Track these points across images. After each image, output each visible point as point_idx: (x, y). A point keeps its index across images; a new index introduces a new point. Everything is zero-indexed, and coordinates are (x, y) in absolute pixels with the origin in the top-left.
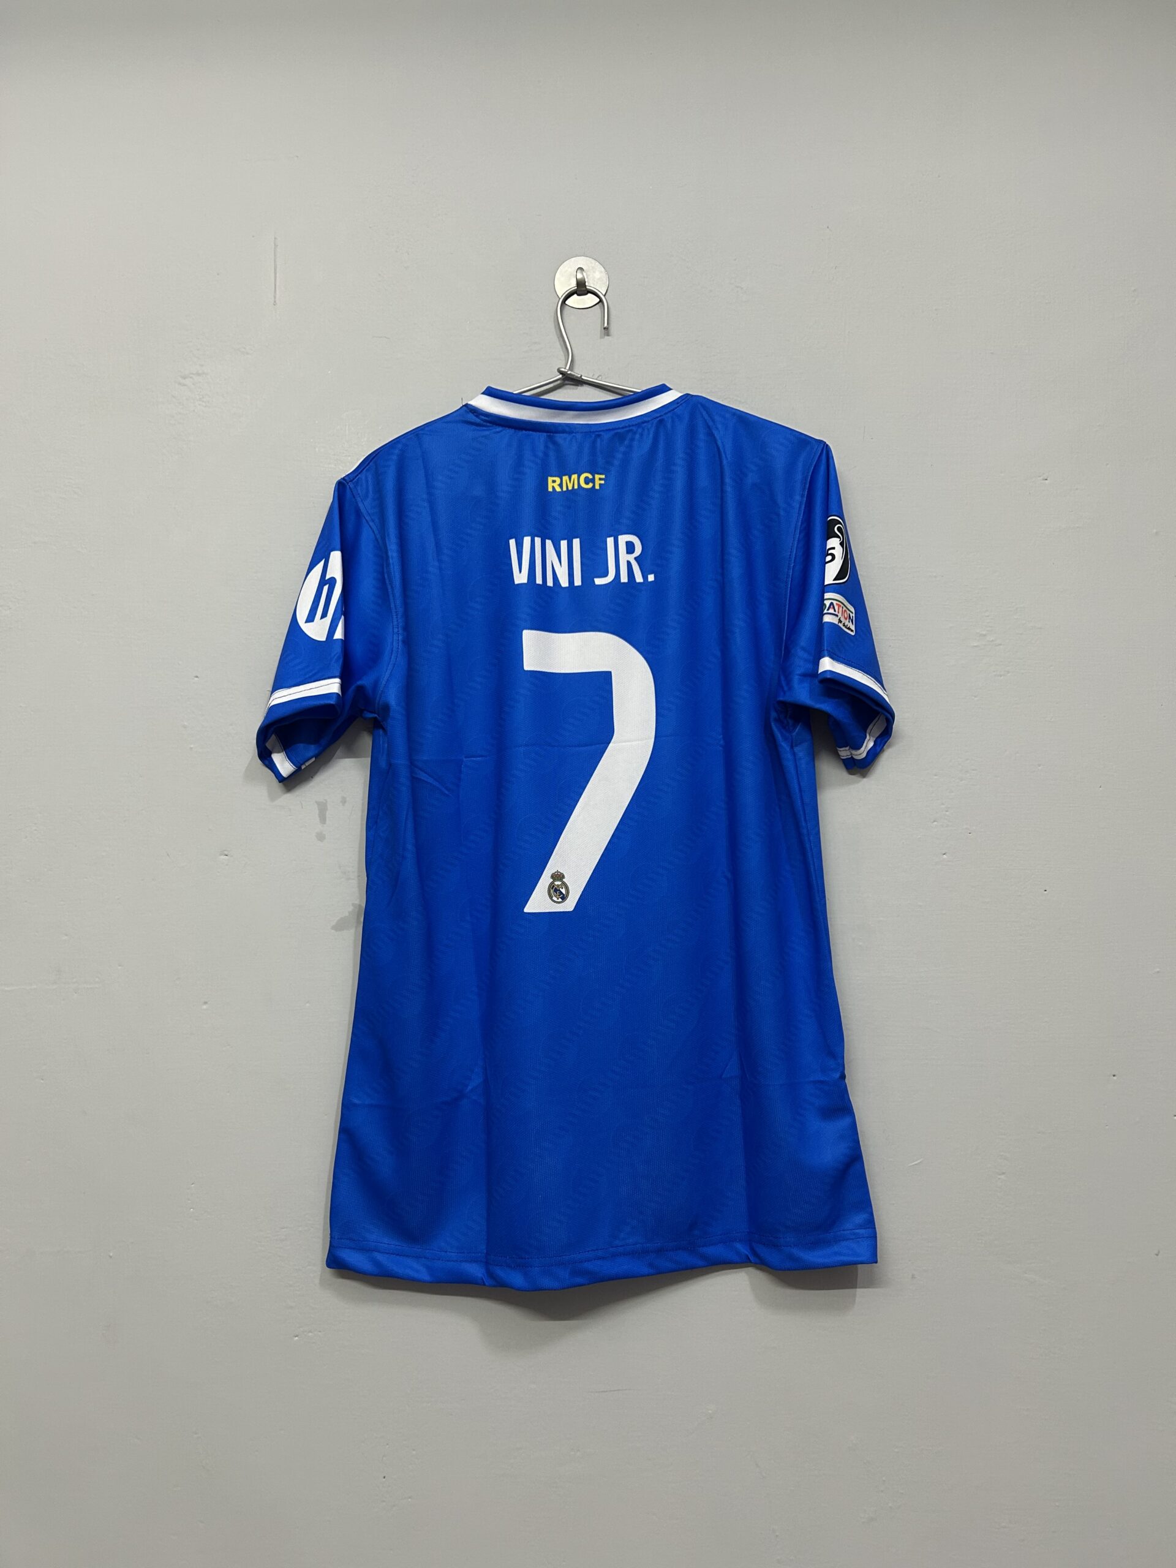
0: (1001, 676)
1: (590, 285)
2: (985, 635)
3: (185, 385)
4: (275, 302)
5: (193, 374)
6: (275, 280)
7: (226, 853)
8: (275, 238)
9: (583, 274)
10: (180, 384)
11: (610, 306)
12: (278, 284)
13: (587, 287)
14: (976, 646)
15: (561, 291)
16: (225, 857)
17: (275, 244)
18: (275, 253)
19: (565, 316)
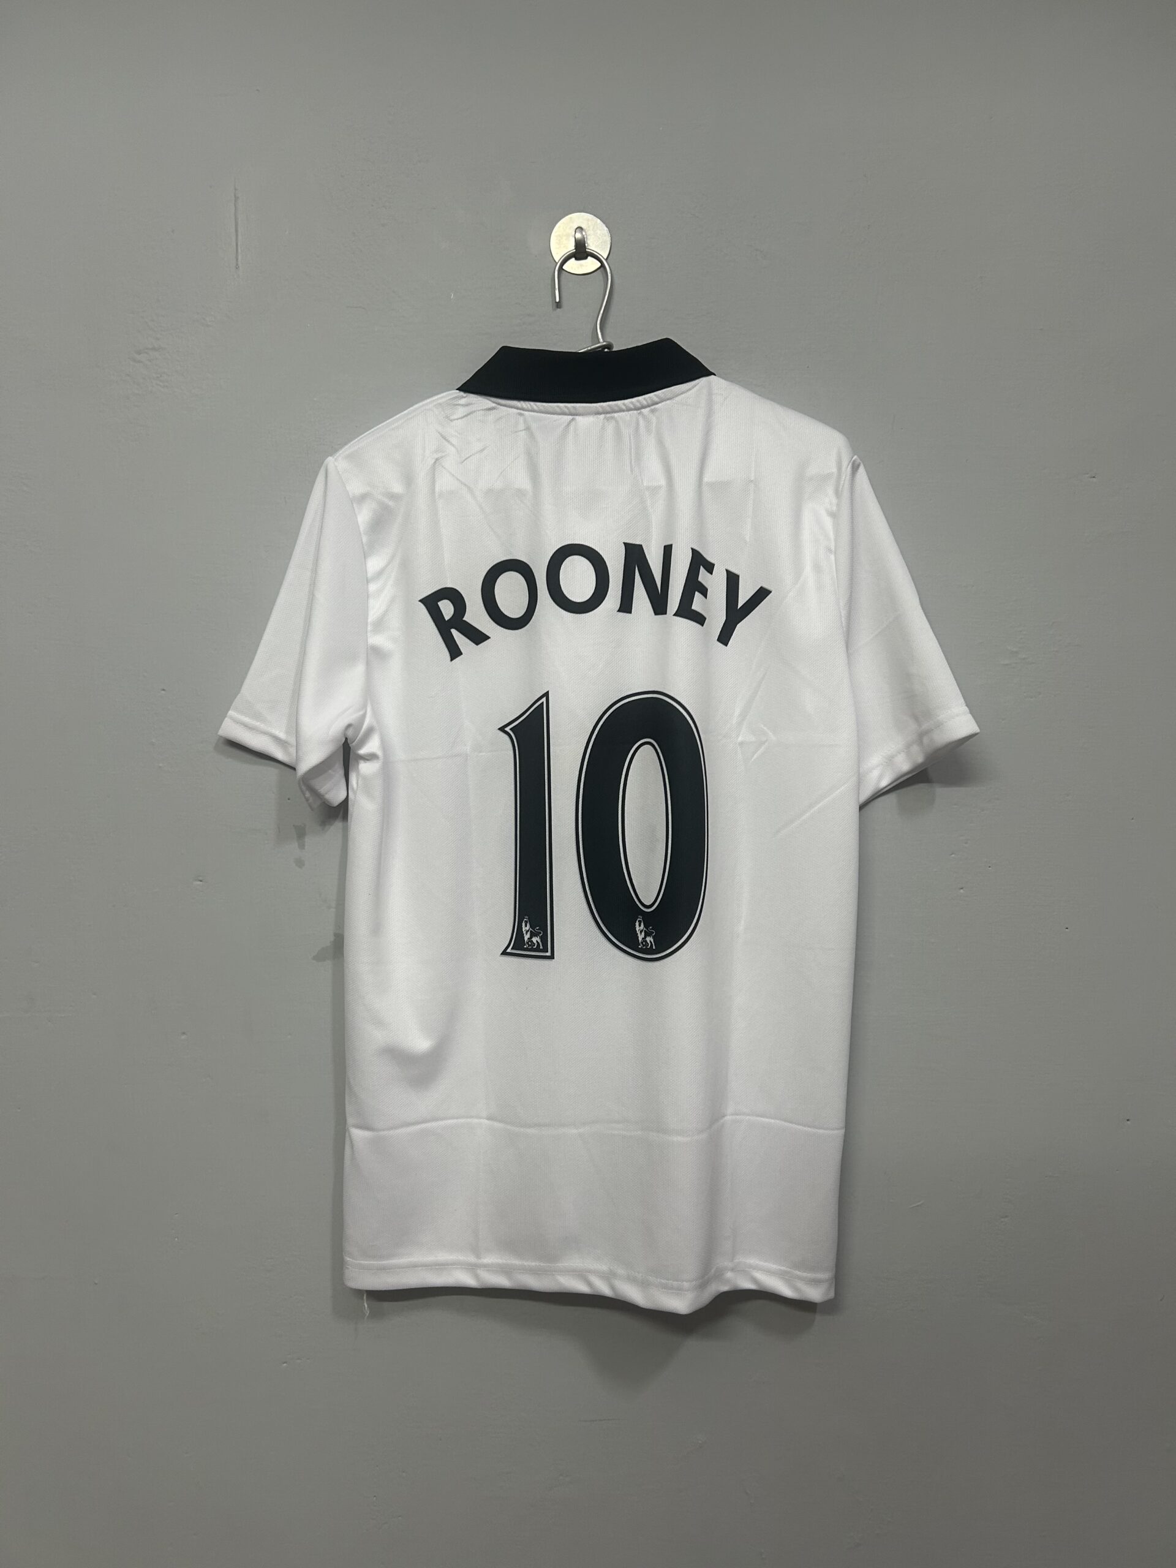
0: (1032, 698)
1: (592, 245)
2: (1016, 653)
3: (139, 362)
4: (237, 265)
5: (151, 349)
6: (237, 236)
7: (201, 878)
8: (236, 189)
9: (583, 236)
10: (134, 360)
11: (613, 272)
12: (239, 244)
13: (587, 250)
14: (1007, 665)
15: (559, 255)
16: (199, 883)
17: (235, 196)
18: (235, 207)
19: (562, 283)
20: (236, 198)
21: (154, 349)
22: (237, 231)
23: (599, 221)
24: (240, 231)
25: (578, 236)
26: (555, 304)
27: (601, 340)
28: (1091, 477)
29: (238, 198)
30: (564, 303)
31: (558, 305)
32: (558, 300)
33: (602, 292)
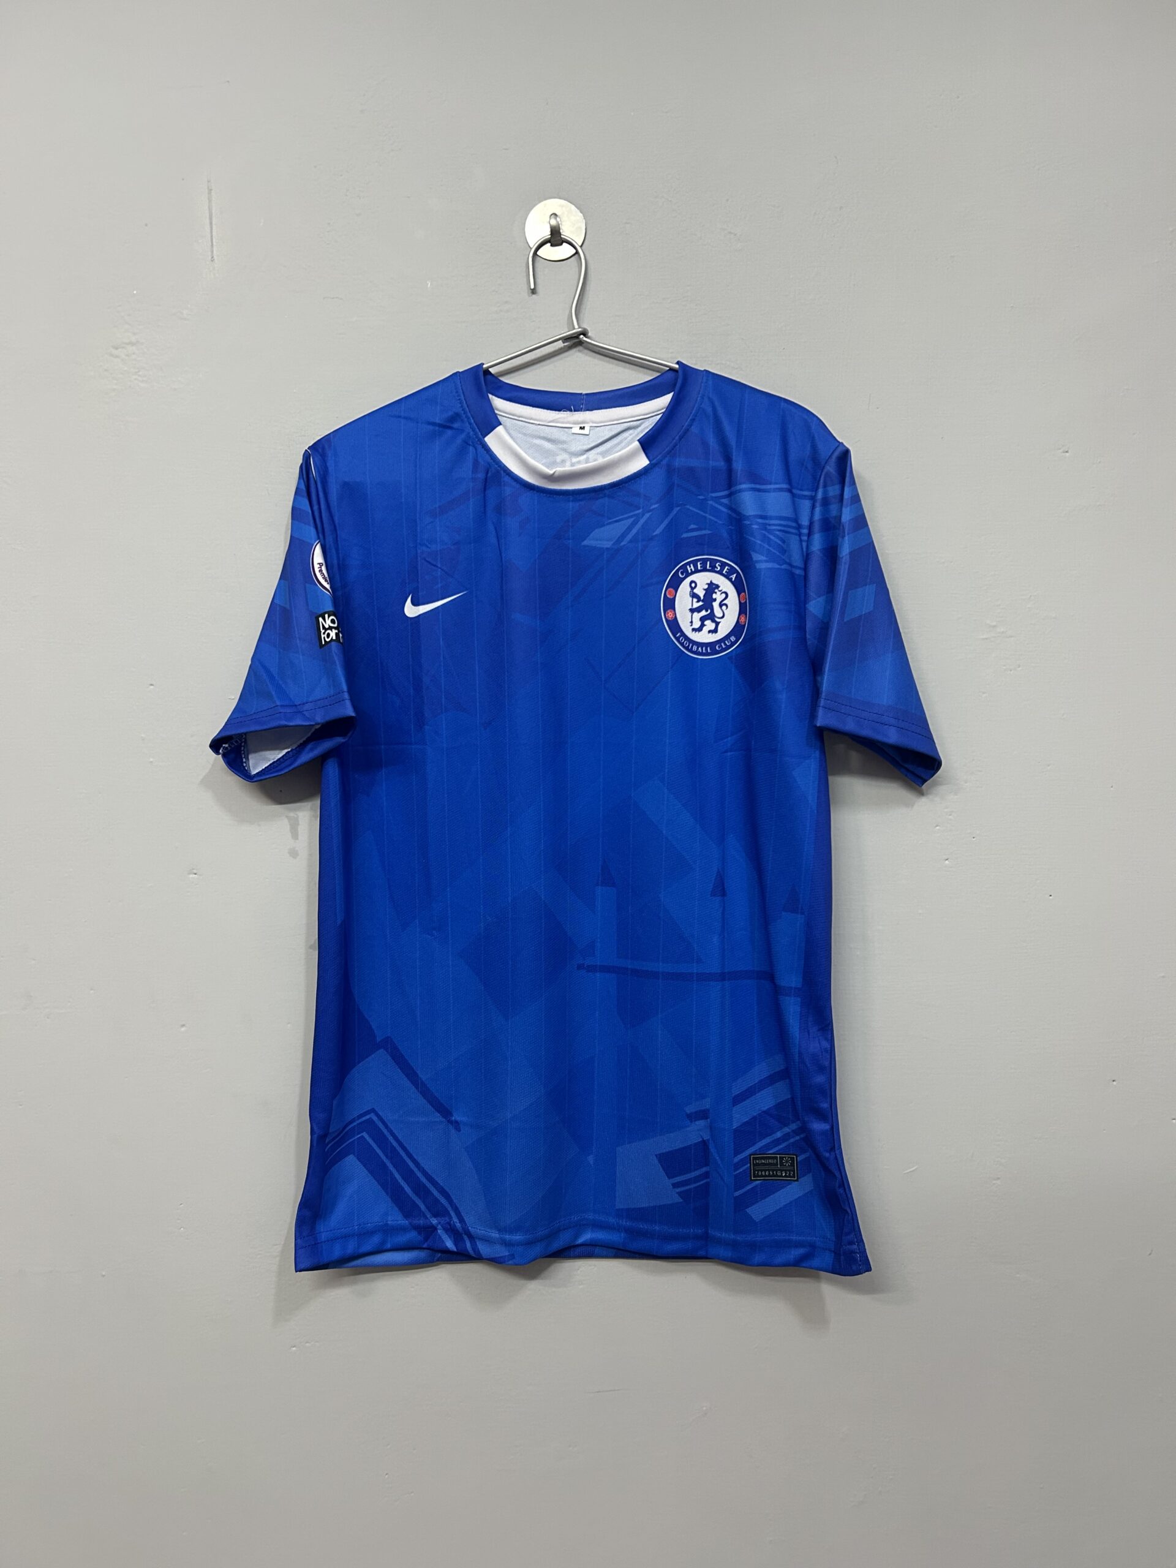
0: (1011, 671)
1: (566, 232)
2: (994, 626)
3: (117, 357)
4: (212, 257)
5: (128, 344)
6: (211, 232)
7: (195, 871)
8: (209, 181)
9: (558, 222)
10: (112, 355)
11: (588, 258)
12: (214, 234)
13: (562, 236)
14: (986, 639)
15: (533, 242)
16: (196, 875)
17: (208, 188)
18: (210, 201)
19: (538, 270)
20: (210, 190)
21: (132, 344)
22: (211, 223)
23: (573, 207)
24: (214, 223)
25: (553, 222)
26: (530, 291)
27: (576, 326)
28: (1062, 452)
29: (211, 190)
30: (540, 289)
31: (534, 291)
32: (532, 287)
33: (577, 277)
